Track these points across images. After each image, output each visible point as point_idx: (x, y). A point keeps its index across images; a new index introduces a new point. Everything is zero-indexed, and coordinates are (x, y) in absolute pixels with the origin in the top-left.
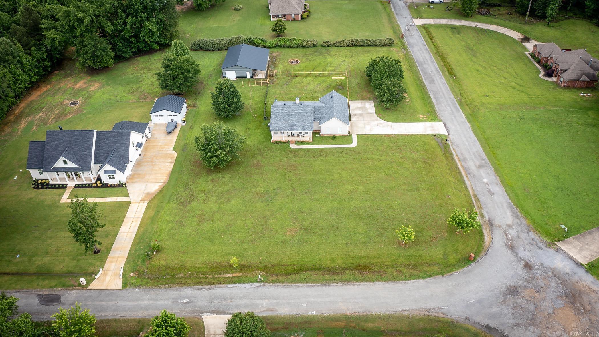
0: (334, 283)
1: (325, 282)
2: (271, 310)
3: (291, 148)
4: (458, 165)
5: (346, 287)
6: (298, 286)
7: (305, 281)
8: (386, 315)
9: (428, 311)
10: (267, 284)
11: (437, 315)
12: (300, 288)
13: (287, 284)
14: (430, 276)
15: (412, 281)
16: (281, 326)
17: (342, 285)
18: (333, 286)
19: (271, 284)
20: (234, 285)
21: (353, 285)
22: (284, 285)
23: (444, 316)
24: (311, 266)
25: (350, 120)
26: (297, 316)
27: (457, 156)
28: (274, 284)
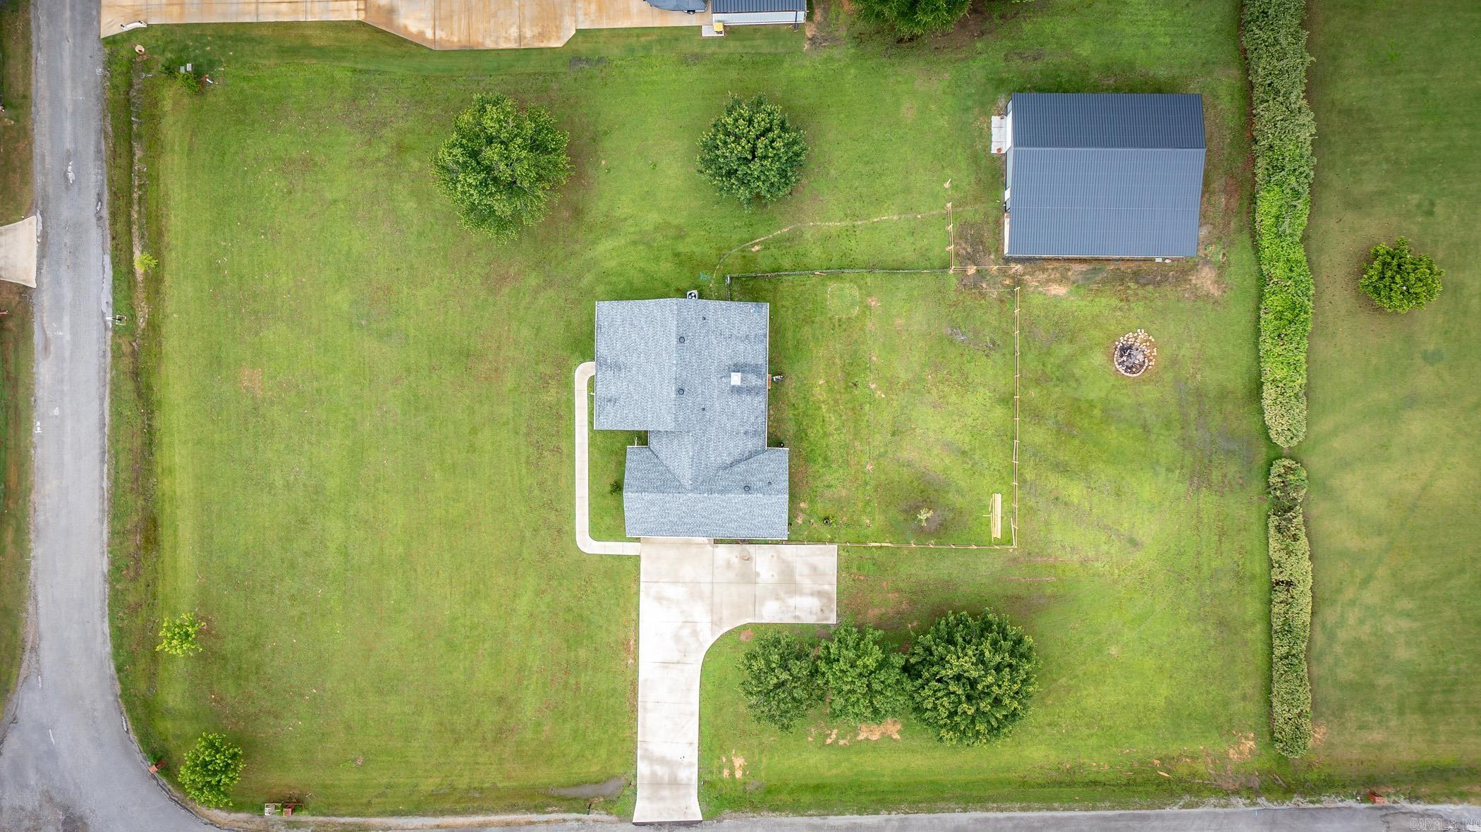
0: (109, 470)
1: (113, 452)
2: (46, 348)
3: (576, 366)
4: (487, 815)
5: (97, 496)
6: (104, 398)
7: (117, 413)
8: (28, 568)
9: (34, 649)
10: (110, 334)
11: (25, 665)
12: (96, 404)
13: (108, 376)
14: (119, 669)
15: (107, 631)
16: (12, 369)
17: (103, 488)
18: (102, 470)
19: (109, 342)
20: (108, 267)
21: (103, 511)
22: (108, 370)
23: (21, 679)
24: (156, 423)
25: (716, 542)
26: (33, 399)
27: (530, 823)
28: (109, 349)
